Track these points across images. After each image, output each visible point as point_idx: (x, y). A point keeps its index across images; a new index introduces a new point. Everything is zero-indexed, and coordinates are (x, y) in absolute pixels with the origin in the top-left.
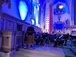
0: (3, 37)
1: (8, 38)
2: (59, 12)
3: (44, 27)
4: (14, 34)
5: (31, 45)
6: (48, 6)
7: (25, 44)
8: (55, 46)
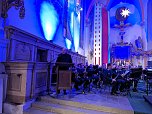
0: (10, 75)
1: (19, 75)
2: (122, 24)
4: (32, 68)
5: (65, 91)
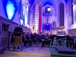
3: (34, 28)
6: (37, 7)
7: (11, 46)
8: (43, 46)
